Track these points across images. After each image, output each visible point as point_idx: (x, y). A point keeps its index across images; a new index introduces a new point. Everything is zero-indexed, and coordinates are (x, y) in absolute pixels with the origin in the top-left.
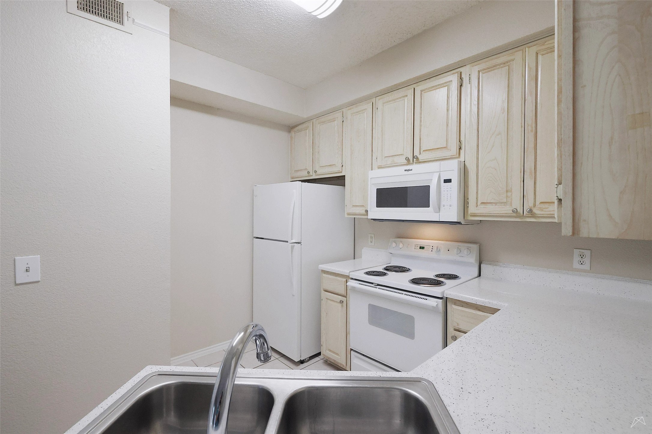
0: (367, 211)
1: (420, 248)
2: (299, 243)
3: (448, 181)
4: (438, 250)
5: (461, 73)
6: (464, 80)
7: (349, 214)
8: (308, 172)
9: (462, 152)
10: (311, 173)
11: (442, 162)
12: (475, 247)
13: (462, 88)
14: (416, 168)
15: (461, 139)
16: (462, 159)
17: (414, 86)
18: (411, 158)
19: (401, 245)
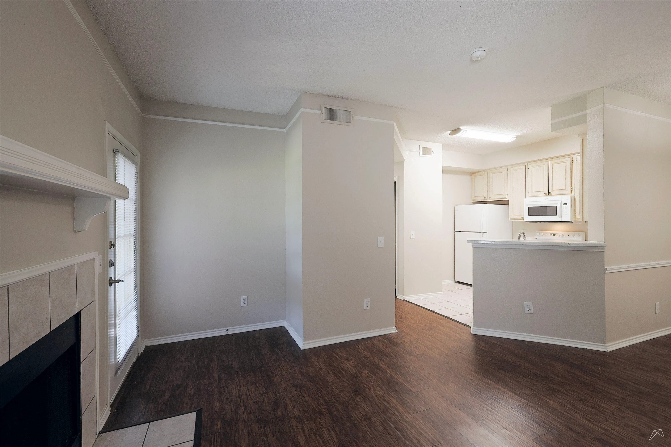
0: (523, 218)
1: (553, 235)
2: (485, 233)
3: (565, 204)
4: (563, 236)
5: (572, 157)
6: (574, 161)
7: (511, 219)
8: (485, 198)
9: (573, 191)
10: (486, 198)
11: (563, 196)
12: (583, 234)
13: (573, 164)
14: (550, 198)
15: (573, 186)
16: (573, 195)
17: (549, 160)
18: (547, 193)
19: (542, 234)
